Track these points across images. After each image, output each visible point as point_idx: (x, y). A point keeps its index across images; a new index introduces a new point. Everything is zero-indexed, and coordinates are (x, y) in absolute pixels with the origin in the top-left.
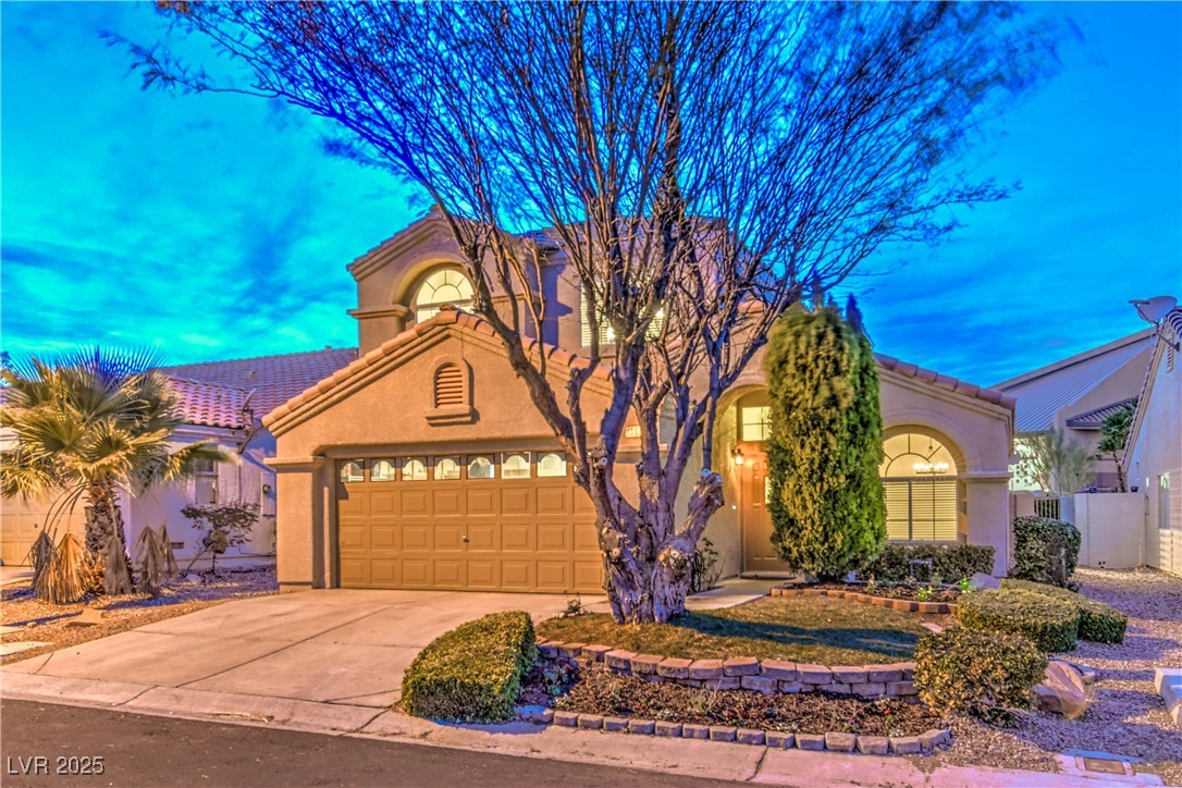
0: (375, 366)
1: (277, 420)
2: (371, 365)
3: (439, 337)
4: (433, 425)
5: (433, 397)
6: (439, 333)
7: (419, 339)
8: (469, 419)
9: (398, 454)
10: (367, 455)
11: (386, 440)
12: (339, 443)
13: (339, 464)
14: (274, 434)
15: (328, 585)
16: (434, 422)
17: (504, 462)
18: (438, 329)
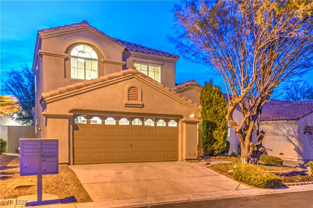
0: (104, 82)
1: (51, 96)
2: (102, 82)
3: (130, 77)
4: (126, 107)
5: (128, 97)
6: (130, 76)
7: (123, 77)
8: (142, 106)
9: (104, 115)
10: (89, 114)
11: (106, 110)
12: (84, 109)
13: (75, 116)
14: (47, 102)
15: (72, 163)
16: (127, 106)
17: (146, 121)
18: (131, 74)
